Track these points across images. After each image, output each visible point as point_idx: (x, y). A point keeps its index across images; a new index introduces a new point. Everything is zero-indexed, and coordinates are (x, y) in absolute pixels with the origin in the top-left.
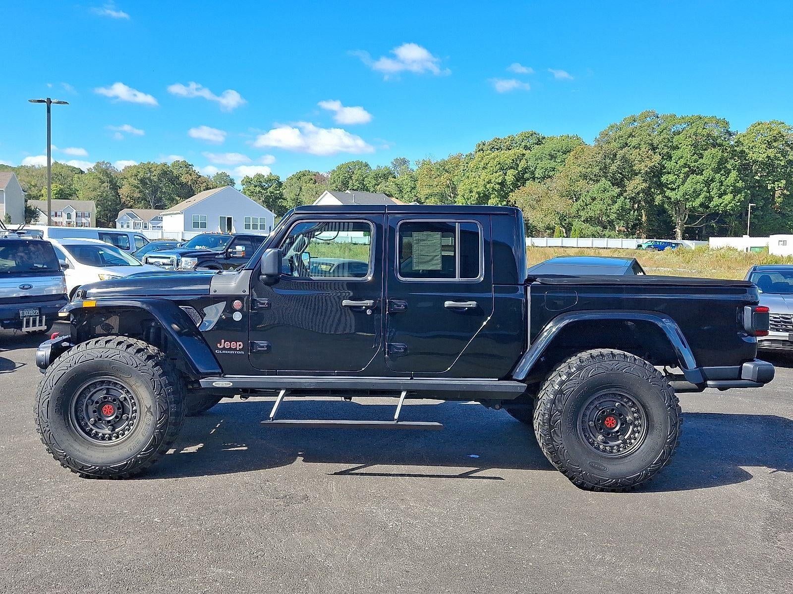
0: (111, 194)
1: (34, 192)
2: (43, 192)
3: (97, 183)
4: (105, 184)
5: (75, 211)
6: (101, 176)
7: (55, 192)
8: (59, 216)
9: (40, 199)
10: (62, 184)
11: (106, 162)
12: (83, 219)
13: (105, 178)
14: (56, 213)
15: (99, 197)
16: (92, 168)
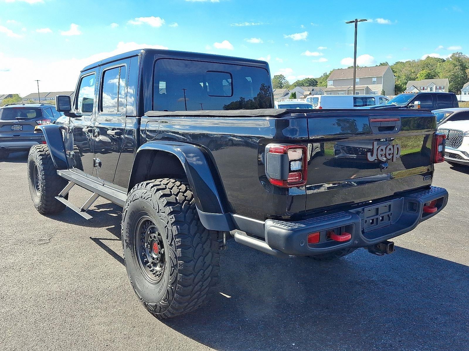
0: (460, 73)
1: (413, 76)
2: (418, 75)
3: (452, 66)
4: (457, 67)
5: (435, 86)
6: (455, 62)
7: (425, 75)
8: (426, 89)
9: (416, 80)
10: (430, 70)
11: (458, 53)
12: (440, 90)
13: (457, 63)
14: (424, 88)
15: (452, 76)
16: (450, 58)
